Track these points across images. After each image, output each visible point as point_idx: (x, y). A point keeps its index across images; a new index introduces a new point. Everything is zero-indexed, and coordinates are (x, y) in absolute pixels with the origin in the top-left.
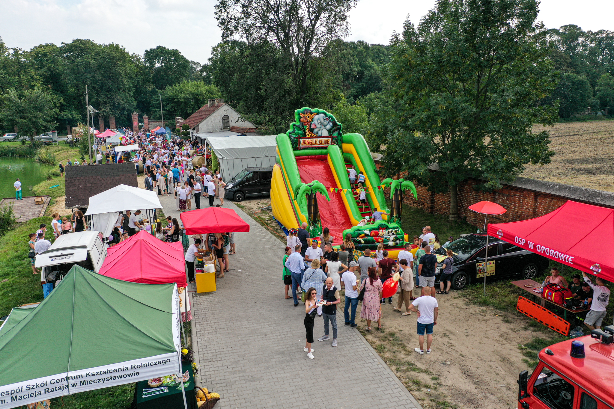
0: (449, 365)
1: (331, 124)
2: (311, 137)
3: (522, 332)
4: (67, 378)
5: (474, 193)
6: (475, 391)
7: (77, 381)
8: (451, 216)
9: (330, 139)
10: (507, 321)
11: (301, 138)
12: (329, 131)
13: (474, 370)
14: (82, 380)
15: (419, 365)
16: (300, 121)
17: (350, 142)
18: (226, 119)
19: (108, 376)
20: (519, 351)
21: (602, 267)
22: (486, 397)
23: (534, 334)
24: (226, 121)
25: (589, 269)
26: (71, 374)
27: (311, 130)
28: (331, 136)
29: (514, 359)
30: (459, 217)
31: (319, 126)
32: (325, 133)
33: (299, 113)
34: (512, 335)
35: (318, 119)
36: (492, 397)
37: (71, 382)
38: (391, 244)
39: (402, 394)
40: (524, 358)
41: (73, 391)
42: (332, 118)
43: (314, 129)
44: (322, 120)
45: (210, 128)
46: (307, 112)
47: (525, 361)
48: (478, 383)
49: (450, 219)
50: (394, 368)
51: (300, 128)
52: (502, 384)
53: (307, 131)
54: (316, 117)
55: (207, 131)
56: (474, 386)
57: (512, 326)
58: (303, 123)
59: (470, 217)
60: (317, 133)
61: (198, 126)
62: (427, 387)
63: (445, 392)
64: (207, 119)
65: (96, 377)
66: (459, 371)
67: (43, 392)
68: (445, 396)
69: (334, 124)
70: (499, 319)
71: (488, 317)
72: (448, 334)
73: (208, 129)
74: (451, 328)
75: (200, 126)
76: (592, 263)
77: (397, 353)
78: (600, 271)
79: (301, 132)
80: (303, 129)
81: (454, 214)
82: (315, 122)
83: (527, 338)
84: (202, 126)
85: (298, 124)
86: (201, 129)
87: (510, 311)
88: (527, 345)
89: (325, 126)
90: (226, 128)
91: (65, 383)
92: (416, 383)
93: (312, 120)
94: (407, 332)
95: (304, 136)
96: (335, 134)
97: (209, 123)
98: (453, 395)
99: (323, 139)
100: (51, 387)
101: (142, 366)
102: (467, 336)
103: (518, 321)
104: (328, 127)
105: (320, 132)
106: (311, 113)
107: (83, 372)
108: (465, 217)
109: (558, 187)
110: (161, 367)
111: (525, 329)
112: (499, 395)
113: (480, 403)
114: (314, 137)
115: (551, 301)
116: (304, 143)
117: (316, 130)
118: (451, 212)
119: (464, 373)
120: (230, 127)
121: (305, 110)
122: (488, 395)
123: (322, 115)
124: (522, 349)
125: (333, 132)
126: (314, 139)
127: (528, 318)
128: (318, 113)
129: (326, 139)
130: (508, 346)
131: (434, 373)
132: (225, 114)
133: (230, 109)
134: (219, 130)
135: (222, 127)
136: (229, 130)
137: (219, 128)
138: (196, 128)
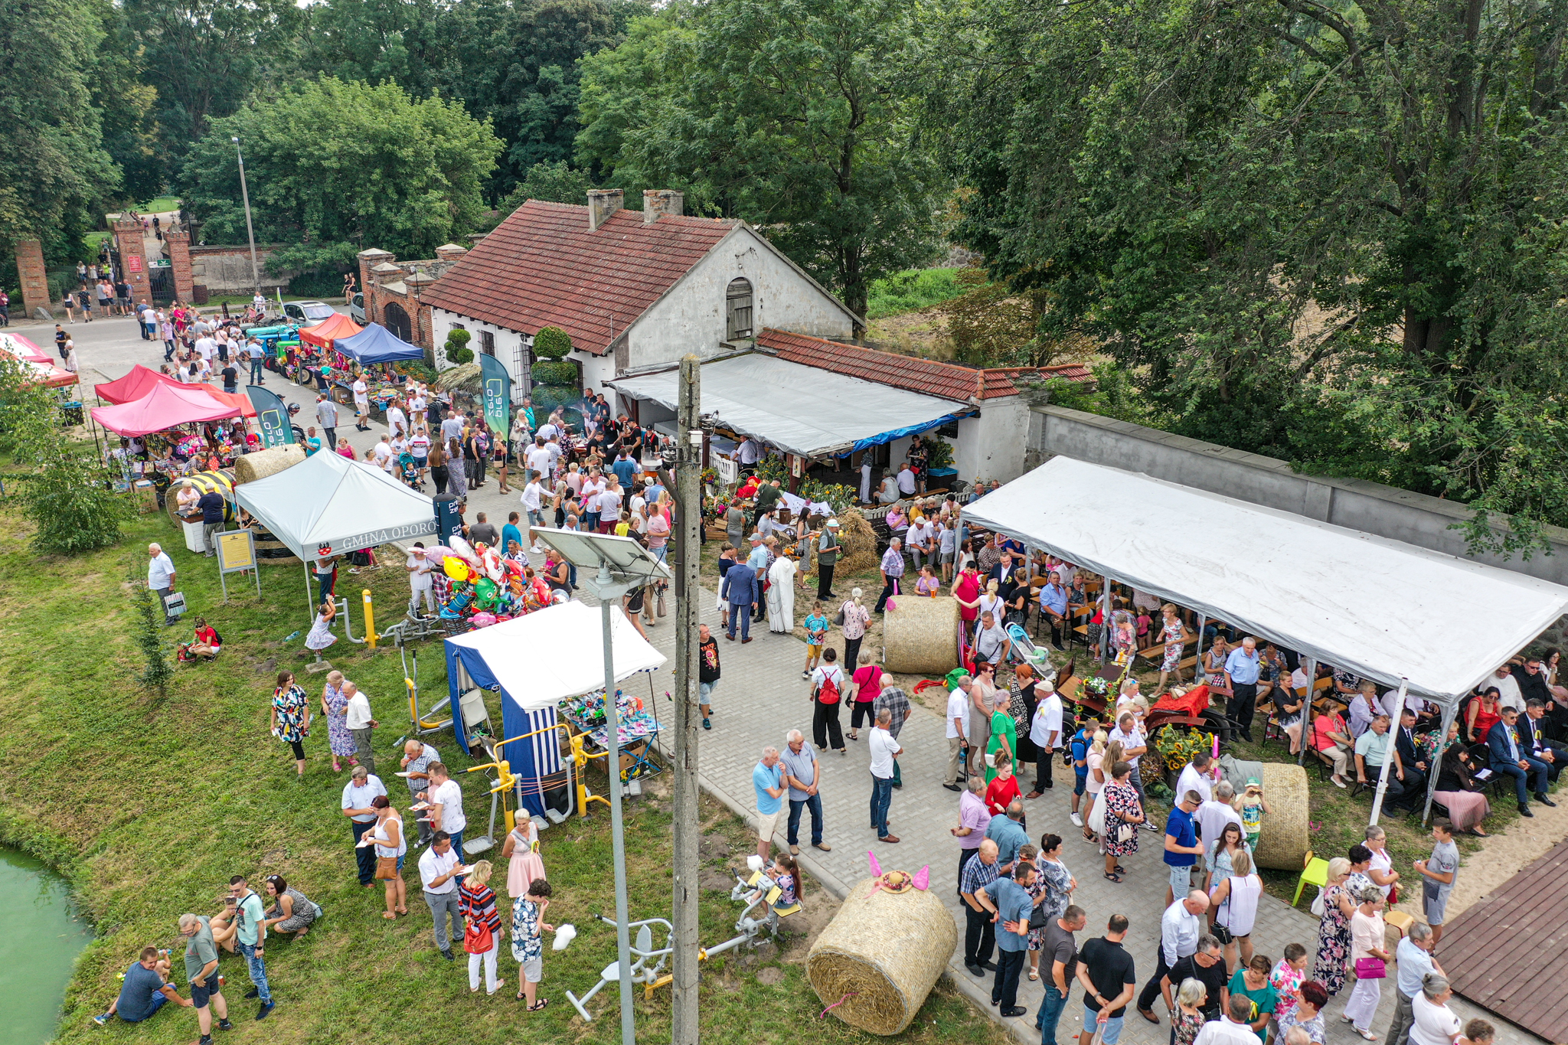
18: (740, 294)
24: (739, 304)
45: (675, 343)
55: (662, 359)
61: (626, 336)
64: (664, 304)
73: (667, 349)
75: (635, 336)
84: (645, 336)
90: (738, 335)
97: (674, 318)
120: (757, 331)
132: (736, 274)
133: (759, 249)
134: (714, 352)
135: (722, 336)
136: (752, 350)
137: (712, 339)
138: (618, 348)
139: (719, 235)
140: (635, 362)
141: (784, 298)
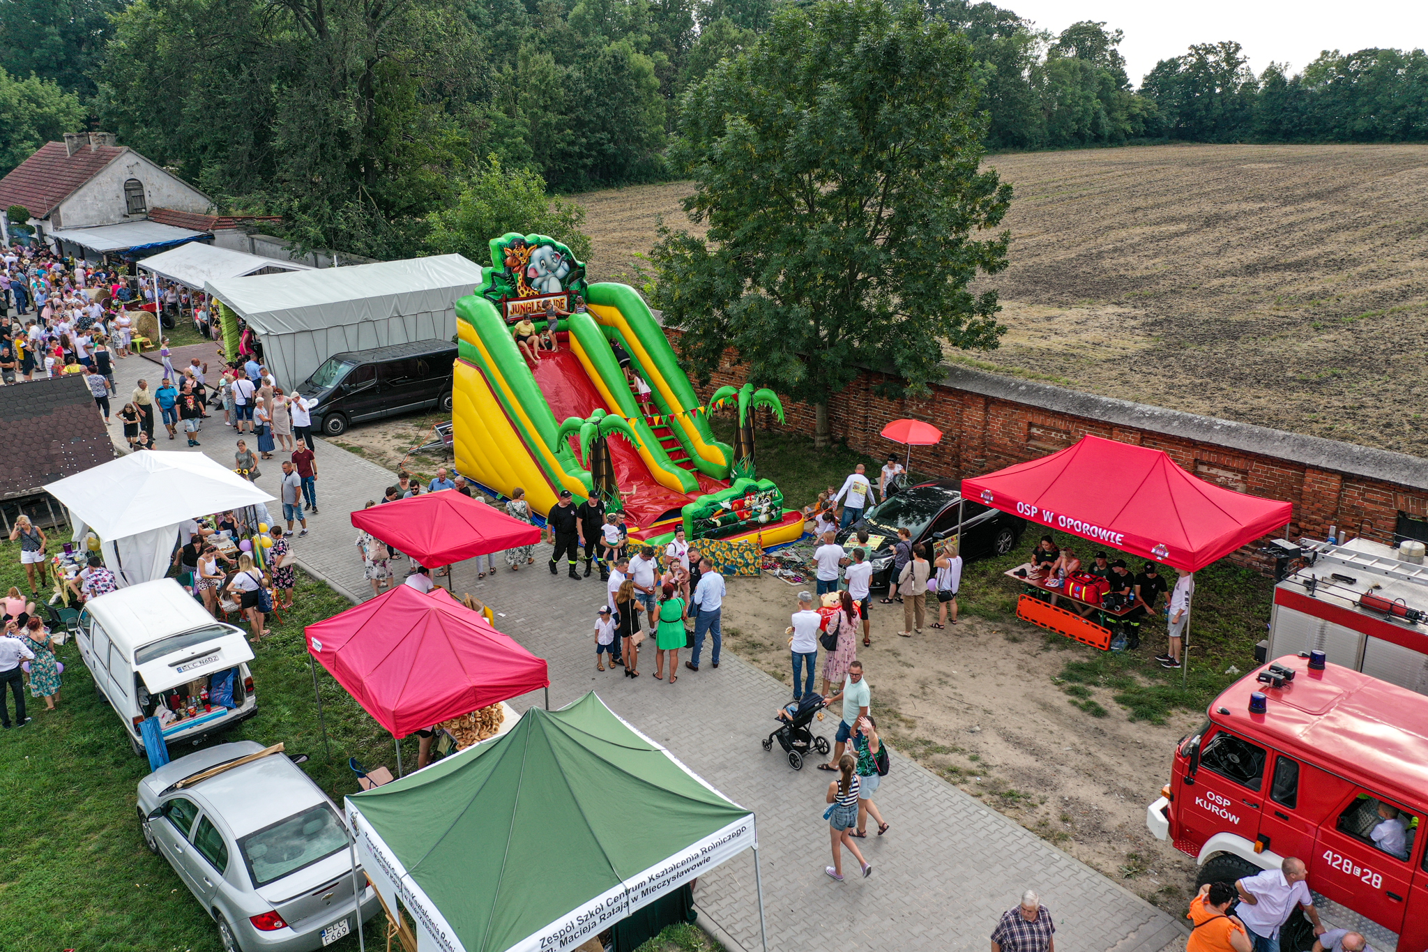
0: (980, 732)
1: (566, 265)
2: (528, 297)
3: (1044, 655)
4: (627, 892)
5: (862, 394)
6: (1038, 765)
7: (639, 892)
8: (819, 438)
9: (565, 297)
10: (1015, 640)
11: (508, 300)
12: (562, 281)
13: (1016, 731)
14: (644, 889)
15: (940, 742)
16: (505, 265)
17: (610, 302)
18: (133, 190)
19: (674, 873)
20: (1056, 688)
21: (1170, 548)
22: (1057, 771)
23: (1062, 654)
24: (134, 193)
25: (1149, 552)
26: (630, 883)
27: (528, 282)
28: (566, 291)
29: (1057, 703)
30: (833, 440)
31: (542, 272)
32: (555, 286)
33: (501, 248)
34: (1034, 663)
35: (542, 259)
36: (1064, 769)
37: (632, 895)
38: (763, 518)
39: (951, 793)
40: (1071, 698)
41: (634, 908)
42: (568, 254)
43: (532, 279)
44: (548, 259)
45: (92, 213)
46: (519, 245)
47: (1074, 703)
48: (1036, 752)
49: (818, 444)
50: (906, 754)
51: (505, 278)
52: (1066, 748)
53: (519, 284)
54: (537, 253)
55: (84, 223)
56: (1032, 759)
57: (1024, 646)
58: (510, 269)
59: (855, 439)
60: (540, 286)
61: (57, 209)
62: (972, 774)
63: (1002, 776)
64: (81, 192)
65: (661, 880)
66: (999, 739)
67: (598, 921)
68: (1005, 783)
69: (572, 264)
70: (1000, 639)
71: (983, 638)
72: (945, 679)
73: (87, 217)
74: (943, 667)
75: (63, 209)
76: (1155, 543)
77: (894, 728)
78: (1167, 555)
79: (507, 288)
80: (512, 282)
81: (825, 435)
82: (535, 264)
83: (1055, 665)
84: (71, 209)
85: (501, 271)
86: (67, 216)
87: (1008, 620)
88: (1062, 675)
89: (554, 271)
90: (137, 211)
91: (624, 900)
92: (954, 771)
93: (529, 260)
94: (882, 688)
95: (516, 297)
96: (575, 286)
97: (89, 200)
98: (1014, 778)
99: (551, 299)
100: (607, 910)
101: (714, 847)
102: (973, 676)
103: (1029, 636)
104: (561, 272)
105: (545, 285)
106: (527, 246)
107: (643, 877)
108: (845, 440)
109: (1024, 388)
110: (737, 840)
111: (1046, 649)
112: (1072, 764)
113: (1055, 781)
114: (534, 297)
115: (1080, 599)
116: (514, 308)
117: (537, 281)
118: (818, 431)
119: (1007, 741)
120: (149, 209)
121: (514, 240)
122: (1058, 767)
123: (548, 248)
124: (1058, 684)
125: (570, 283)
126: (535, 301)
127: (1040, 630)
128: (540, 245)
129: (558, 298)
130: (1037, 682)
131: (967, 750)
132: (129, 177)
133: (143, 163)
134: (118, 220)
135: (125, 211)
136: (146, 219)
137: (118, 212)
138: (52, 215)
139: (115, 154)
140: (64, 223)
141: (165, 191)
